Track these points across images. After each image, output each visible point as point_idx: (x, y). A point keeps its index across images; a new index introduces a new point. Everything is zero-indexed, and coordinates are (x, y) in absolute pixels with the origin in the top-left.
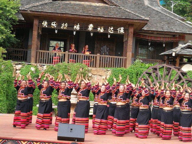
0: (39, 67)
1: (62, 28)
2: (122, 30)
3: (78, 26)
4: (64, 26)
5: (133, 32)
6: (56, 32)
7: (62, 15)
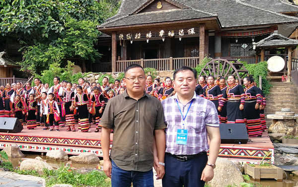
0: (113, 75)
1: (136, 38)
2: (192, 31)
3: (150, 34)
4: (138, 36)
5: (204, 31)
6: (131, 42)
7: (132, 26)
